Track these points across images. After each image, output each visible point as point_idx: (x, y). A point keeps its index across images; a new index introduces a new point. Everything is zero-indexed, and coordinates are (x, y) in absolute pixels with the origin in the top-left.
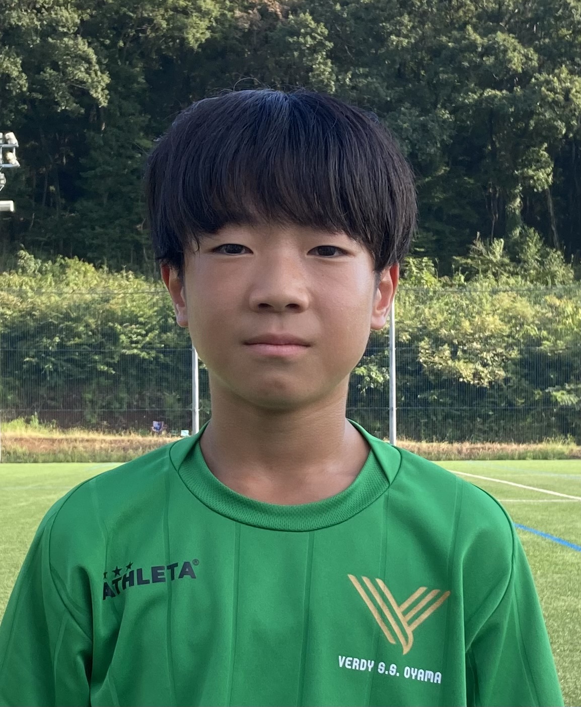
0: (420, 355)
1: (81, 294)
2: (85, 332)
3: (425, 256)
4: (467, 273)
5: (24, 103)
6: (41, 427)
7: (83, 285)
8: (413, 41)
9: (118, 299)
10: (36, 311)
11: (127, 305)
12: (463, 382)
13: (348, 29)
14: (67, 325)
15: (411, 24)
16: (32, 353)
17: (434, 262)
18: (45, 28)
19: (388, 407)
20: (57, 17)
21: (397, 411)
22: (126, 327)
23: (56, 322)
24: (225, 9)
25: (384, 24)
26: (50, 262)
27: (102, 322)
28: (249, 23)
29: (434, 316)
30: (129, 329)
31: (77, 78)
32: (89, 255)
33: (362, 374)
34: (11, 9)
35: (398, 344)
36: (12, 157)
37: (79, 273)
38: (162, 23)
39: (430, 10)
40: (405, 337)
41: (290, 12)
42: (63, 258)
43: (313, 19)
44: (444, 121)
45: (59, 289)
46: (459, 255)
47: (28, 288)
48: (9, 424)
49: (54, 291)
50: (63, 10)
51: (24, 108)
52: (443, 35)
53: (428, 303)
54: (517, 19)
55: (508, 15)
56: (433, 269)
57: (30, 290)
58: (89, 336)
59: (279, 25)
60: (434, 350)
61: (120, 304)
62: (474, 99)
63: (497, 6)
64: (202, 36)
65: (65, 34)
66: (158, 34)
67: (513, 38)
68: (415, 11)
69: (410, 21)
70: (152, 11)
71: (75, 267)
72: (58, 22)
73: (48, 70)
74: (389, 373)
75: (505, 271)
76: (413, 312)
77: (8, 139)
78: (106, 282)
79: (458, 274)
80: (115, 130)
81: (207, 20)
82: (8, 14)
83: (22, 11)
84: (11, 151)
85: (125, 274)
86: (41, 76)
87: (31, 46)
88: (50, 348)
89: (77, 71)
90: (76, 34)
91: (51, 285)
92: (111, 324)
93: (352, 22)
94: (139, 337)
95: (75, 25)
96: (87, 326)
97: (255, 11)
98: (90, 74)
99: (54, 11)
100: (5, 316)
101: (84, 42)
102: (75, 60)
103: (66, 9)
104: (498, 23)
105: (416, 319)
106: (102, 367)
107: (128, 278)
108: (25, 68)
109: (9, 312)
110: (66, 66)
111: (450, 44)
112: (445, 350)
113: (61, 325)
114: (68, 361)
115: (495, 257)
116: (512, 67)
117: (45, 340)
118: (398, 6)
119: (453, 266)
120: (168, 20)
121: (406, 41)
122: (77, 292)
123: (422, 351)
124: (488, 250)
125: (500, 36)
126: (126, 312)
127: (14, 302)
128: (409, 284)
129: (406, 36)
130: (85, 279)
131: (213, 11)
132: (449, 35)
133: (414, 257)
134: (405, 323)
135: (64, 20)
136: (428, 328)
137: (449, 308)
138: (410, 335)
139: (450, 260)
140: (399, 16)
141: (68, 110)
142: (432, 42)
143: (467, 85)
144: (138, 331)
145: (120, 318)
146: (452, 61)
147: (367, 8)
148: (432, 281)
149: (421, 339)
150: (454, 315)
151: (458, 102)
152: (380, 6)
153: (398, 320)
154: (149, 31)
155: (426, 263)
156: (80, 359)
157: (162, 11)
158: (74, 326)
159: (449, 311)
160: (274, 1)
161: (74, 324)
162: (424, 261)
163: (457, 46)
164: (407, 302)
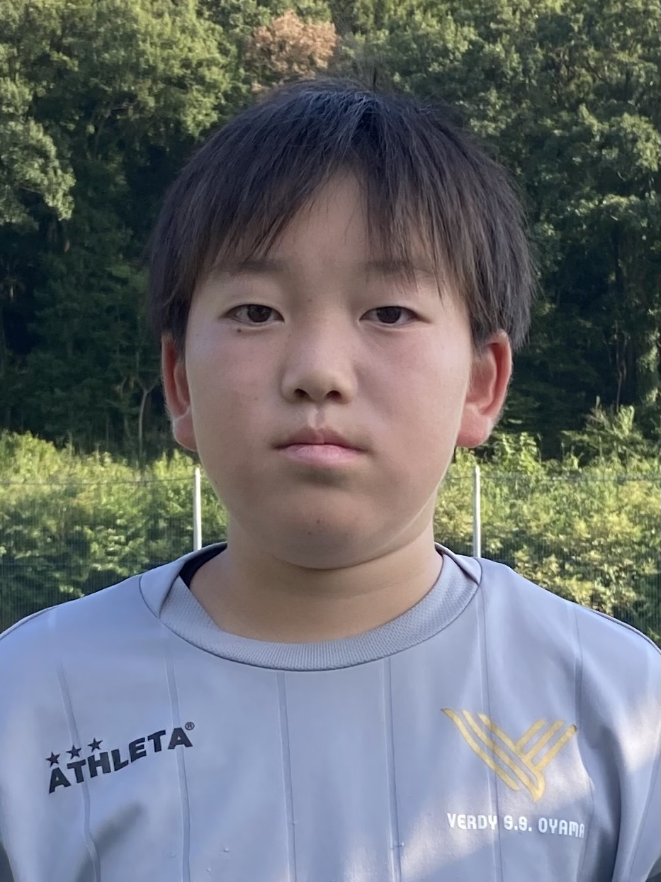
1: (38, 485)
2: (42, 538)
3: (523, 431)
4: (582, 454)
7: (39, 471)
8: (503, 126)
9: (89, 492)
11: (100, 500)
14: (15, 531)
15: (501, 102)
17: (536, 440)
22: (99, 531)
23: (1, 526)
24: (238, 80)
25: (461, 102)
27: (66, 524)
29: (536, 516)
30: (104, 534)
31: (28, 178)
32: (48, 428)
37: (33, 455)
38: (149, 101)
39: (527, 82)
40: (495, 545)
42: (11, 434)
44: (548, 240)
46: (570, 429)
50: (9, 82)
52: (547, 117)
53: (529, 496)
54: (652, 96)
55: (640, 90)
56: (535, 449)
58: (47, 544)
60: (536, 563)
61: (92, 499)
62: (589, 208)
63: (624, 77)
64: (208, 118)
65: (11, 117)
66: (142, 116)
67: (646, 122)
68: (506, 83)
69: (499, 98)
70: (135, 83)
71: (27, 447)
72: (1, 99)
75: (636, 451)
76: (508, 510)
78: (71, 467)
79: (570, 457)
80: (83, 252)
81: (213, 96)
85: (98, 456)
89: (29, 169)
90: (27, 115)
92: (78, 528)
94: (117, 547)
95: (25, 102)
96: (45, 530)
98: (46, 173)
101: (39, 127)
102: (25, 152)
103: (13, 80)
104: (625, 101)
105: (509, 521)
106: (66, 588)
107: (102, 462)
110: (13, 161)
111: (556, 132)
112: (551, 563)
113: (8, 531)
114: (19, 579)
115: (622, 432)
116: (642, 165)
118: (483, 77)
119: (563, 445)
120: (157, 97)
121: (493, 125)
122: (30, 481)
123: (519, 564)
124: (611, 421)
125: (628, 120)
126: (99, 511)
128: (501, 471)
129: (494, 120)
130: (43, 462)
131: (222, 83)
132: (555, 117)
133: (508, 433)
134: (495, 525)
135: (9, 96)
136: (528, 532)
137: (558, 505)
138: (501, 543)
139: (558, 436)
140: (483, 91)
141: (14, 224)
142: (531, 128)
143: (581, 189)
144: (116, 538)
145: (92, 518)
146: (559, 154)
147: (438, 79)
148: (533, 467)
149: (518, 548)
150: (564, 513)
151: (566, 213)
152: (457, 77)
153: (485, 521)
154: (131, 112)
155: (525, 440)
156: (34, 576)
157: (149, 83)
158: (26, 532)
159: (558, 508)
160: (308, 69)
161: (25, 528)
162: (522, 438)
163: (567, 134)
164: (498, 496)
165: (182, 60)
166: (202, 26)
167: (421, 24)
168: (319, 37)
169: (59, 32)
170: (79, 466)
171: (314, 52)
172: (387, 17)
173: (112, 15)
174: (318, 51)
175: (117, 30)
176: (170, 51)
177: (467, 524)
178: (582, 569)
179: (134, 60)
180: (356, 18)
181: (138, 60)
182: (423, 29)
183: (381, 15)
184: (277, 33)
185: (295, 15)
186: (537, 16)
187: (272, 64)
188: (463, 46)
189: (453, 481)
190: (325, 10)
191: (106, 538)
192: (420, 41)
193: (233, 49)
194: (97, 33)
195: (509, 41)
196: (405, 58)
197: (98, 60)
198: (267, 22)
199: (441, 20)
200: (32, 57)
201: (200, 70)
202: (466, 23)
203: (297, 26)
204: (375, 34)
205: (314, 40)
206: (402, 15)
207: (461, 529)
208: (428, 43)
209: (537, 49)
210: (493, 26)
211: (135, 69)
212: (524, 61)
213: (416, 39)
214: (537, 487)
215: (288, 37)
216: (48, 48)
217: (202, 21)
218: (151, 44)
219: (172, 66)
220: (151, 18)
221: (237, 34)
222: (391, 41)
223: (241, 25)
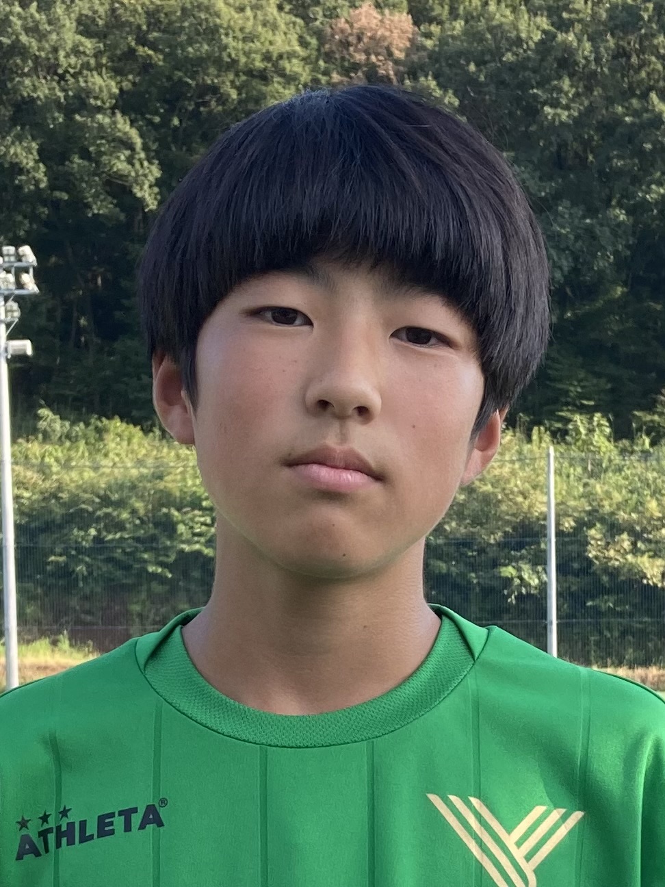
0: (589, 547)
1: (126, 468)
2: (131, 520)
3: (597, 411)
4: (653, 434)
5: (45, 206)
6: (72, 650)
7: (127, 456)
8: (576, 114)
9: (176, 474)
10: (62, 492)
11: (186, 483)
12: (648, 584)
13: (487, 97)
14: (105, 513)
15: (574, 90)
16: (58, 550)
17: (609, 420)
18: (71, 101)
19: (546, 619)
20: (87, 86)
21: (558, 625)
22: (186, 513)
23: (90, 509)
24: (317, 72)
25: (535, 91)
26: (82, 425)
27: (153, 506)
29: (608, 495)
30: (190, 515)
31: (115, 169)
32: (135, 413)
33: (510, 576)
34: (24, 75)
35: (559, 534)
36: (28, 279)
37: (122, 439)
38: (231, 93)
39: (599, 70)
40: (568, 524)
41: (406, 76)
42: (99, 419)
43: (439, 85)
44: (619, 225)
45: (94, 461)
46: (640, 410)
47: (53, 460)
48: (30, 646)
49: (87, 463)
50: (96, 77)
51: (44, 212)
52: (618, 104)
53: (602, 476)
56: (608, 430)
57: (55, 464)
58: (135, 525)
60: (609, 540)
61: (179, 482)
62: (658, 193)
65: (99, 109)
66: (225, 107)
68: (579, 71)
69: (571, 86)
70: (218, 76)
71: (116, 432)
72: (88, 92)
73: (77, 160)
74: (546, 573)
76: (581, 489)
77: (23, 256)
78: (158, 451)
79: (641, 436)
81: (293, 88)
82: (18, 81)
83: (38, 77)
84: (27, 272)
86: (66, 168)
87: (52, 126)
88: (84, 543)
89: (116, 161)
90: (113, 108)
91: (83, 457)
92: (165, 510)
93: (492, 88)
94: (204, 528)
95: (112, 96)
96: (134, 512)
97: (360, 74)
98: (133, 165)
99: (83, 77)
100: (22, 501)
101: (125, 121)
102: (112, 144)
103: (100, 74)
105: (582, 499)
106: (154, 568)
108: (43, 156)
109: (26, 494)
110: (100, 154)
111: (627, 119)
112: (623, 541)
113: (99, 513)
114: (110, 560)
117: (75, 531)
118: (555, 66)
119: (634, 425)
120: (239, 90)
121: (566, 113)
122: (119, 465)
123: (592, 542)
126: (185, 493)
127: (33, 480)
128: (574, 451)
129: (567, 108)
130: (130, 447)
131: (302, 75)
132: (627, 105)
133: (581, 414)
134: (568, 504)
135: (97, 89)
136: (601, 511)
137: (630, 484)
138: (575, 522)
139: (630, 417)
140: (556, 79)
141: (102, 214)
142: (603, 115)
143: (651, 174)
144: (202, 519)
145: (178, 500)
146: (630, 141)
147: (512, 68)
148: (606, 447)
149: (591, 525)
150: (636, 493)
151: (637, 199)
152: (530, 66)
153: (559, 501)
154: (213, 103)
155: (599, 421)
156: (124, 558)
157: (231, 76)
158: (115, 514)
159: (630, 488)
160: (386, 59)
161: (114, 510)
162: (595, 419)
163: (637, 121)
164: (572, 477)
165: (263, 54)
166: (282, 19)
167: (495, 14)
168: (396, 28)
169: (144, 27)
170: (165, 450)
171: (391, 44)
172: (462, 8)
173: (196, 9)
174: (395, 42)
175: (200, 24)
176: (251, 44)
177: (541, 503)
178: (653, 546)
179: (217, 55)
180: (432, 9)
181: (221, 54)
182: (497, 20)
183: (456, 6)
184: (355, 25)
185: (373, 7)
186: (608, 5)
187: (350, 54)
188: (537, 36)
189: (527, 461)
190: (402, 3)
191: (192, 520)
192: (495, 31)
193: (314, 42)
194: (182, 28)
195: (581, 30)
196: (479, 48)
197: (182, 54)
198: (345, 14)
199: (515, 10)
200: (118, 52)
201: (281, 62)
202: (539, 12)
203: (375, 18)
204: (451, 24)
205: (392, 32)
206: (476, 6)
207: (535, 509)
208: (502, 33)
209: (609, 37)
210: (565, 15)
211: (218, 62)
212: (596, 50)
213: (491, 29)
214: (610, 467)
215: (366, 29)
216: (133, 44)
217: (283, 14)
218: (234, 37)
219: (254, 60)
220: (233, 13)
221: (317, 27)
222: (465, 32)
223: (320, 18)
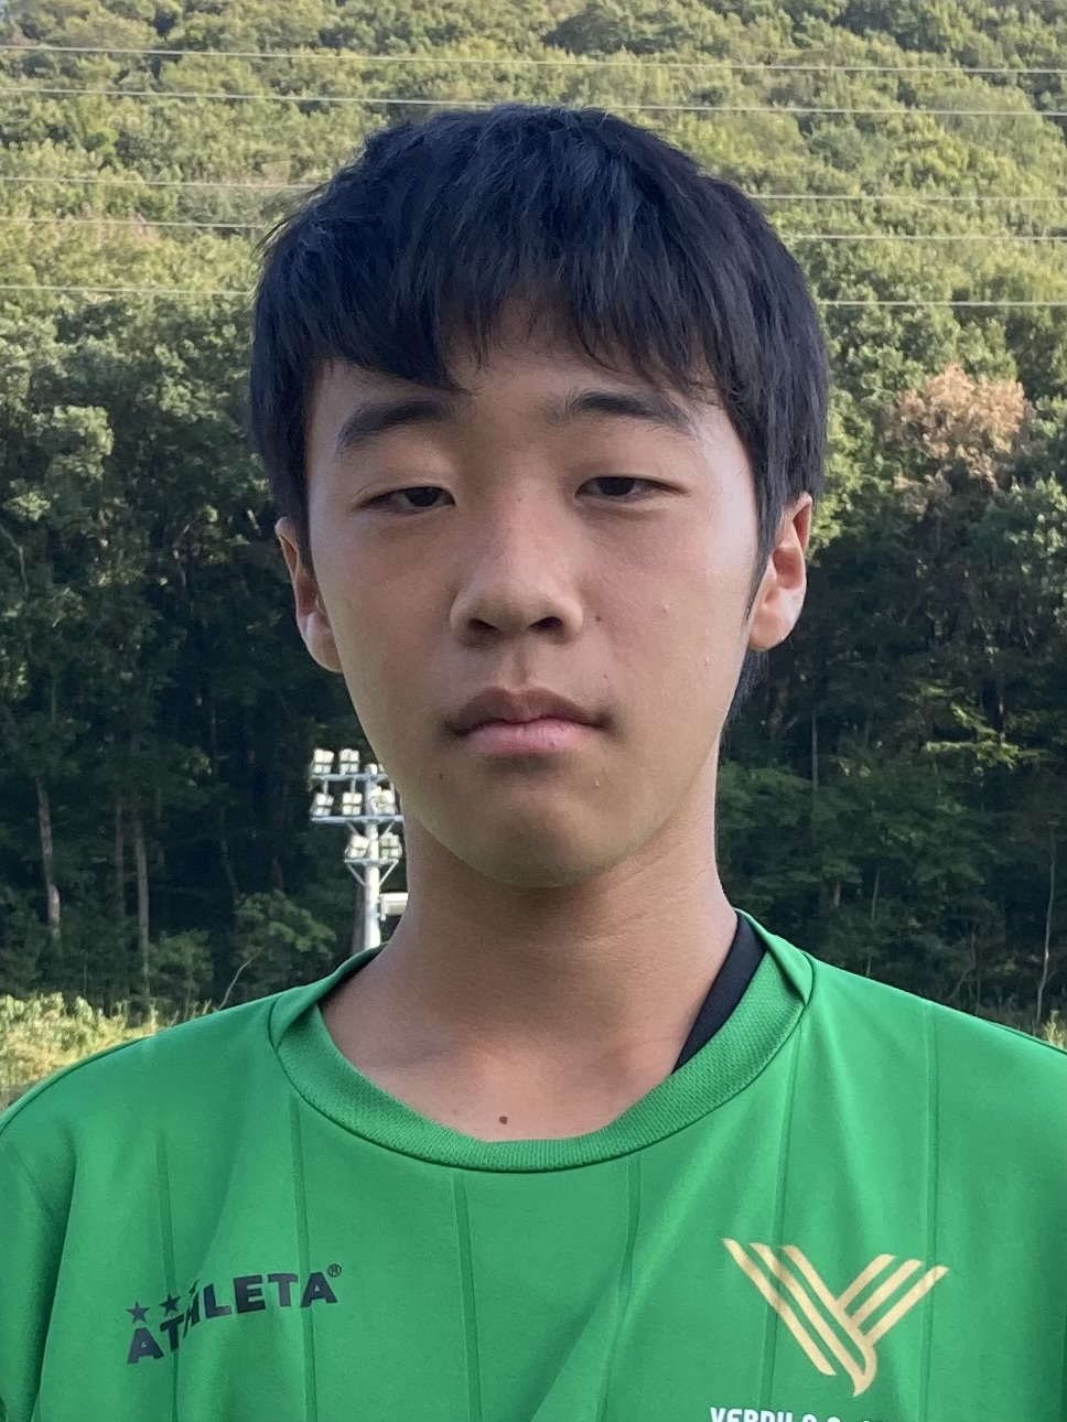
24: (873, 474)
28: (926, 502)
41: (1014, 478)
59: (991, 506)
64: (826, 532)
81: (833, 499)
97: (939, 476)
131: (849, 479)
160: (980, 453)
168: (998, 404)
171: (989, 428)
174: (995, 426)
180: (1055, 373)
184: (932, 400)
185: (962, 371)
187: (925, 447)
190: (1008, 364)
193: (868, 426)
198: (918, 383)
203: (965, 388)
205: (991, 410)
215: (950, 406)
221: (874, 405)
223: (878, 391)
